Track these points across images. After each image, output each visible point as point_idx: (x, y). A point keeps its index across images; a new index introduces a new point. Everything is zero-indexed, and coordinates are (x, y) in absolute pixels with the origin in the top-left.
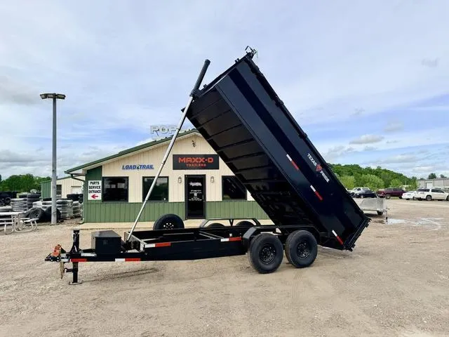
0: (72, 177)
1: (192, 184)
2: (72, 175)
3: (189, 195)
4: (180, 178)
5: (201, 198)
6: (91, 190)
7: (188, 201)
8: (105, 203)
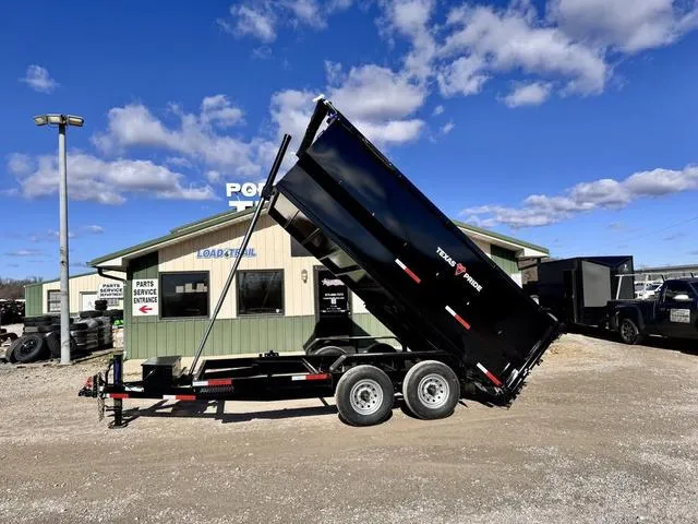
0: (100, 273)
1: (328, 283)
2: (100, 269)
3: (321, 302)
4: (305, 272)
5: (344, 308)
6: (137, 296)
7: (321, 314)
8: (165, 320)
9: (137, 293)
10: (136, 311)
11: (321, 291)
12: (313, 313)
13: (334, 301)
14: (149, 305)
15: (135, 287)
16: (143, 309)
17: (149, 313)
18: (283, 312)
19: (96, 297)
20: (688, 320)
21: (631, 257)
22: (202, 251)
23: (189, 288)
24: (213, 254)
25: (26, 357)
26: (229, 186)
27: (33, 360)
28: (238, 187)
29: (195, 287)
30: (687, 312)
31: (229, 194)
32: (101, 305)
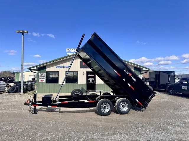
0: (31, 71)
1: (89, 75)
2: (31, 70)
3: (88, 81)
4: (83, 72)
5: (94, 82)
6: (40, 77)
7: (88, 83)
8: (47, 84)
9: (40, 76)
10: (40, 81)
11: (88, 78)
12: (85, 83)
13: (91, 80)
14: (43, 80)
15: (40, 75)
16: (41, 81)
17: (43, 82)
18: (77, 82)
19: (33, 77)
20: (187, 89)
21: (174, 71)
22: (57, 66)
23: (54, 76)
24: (60, 67)
25: (12, 92)
26: (67, 49)
27: (14, 92)
28: (69, 50)
29: (55, 75)
30: (187, 87)
31: (67, 51)
32: (33, 79)
